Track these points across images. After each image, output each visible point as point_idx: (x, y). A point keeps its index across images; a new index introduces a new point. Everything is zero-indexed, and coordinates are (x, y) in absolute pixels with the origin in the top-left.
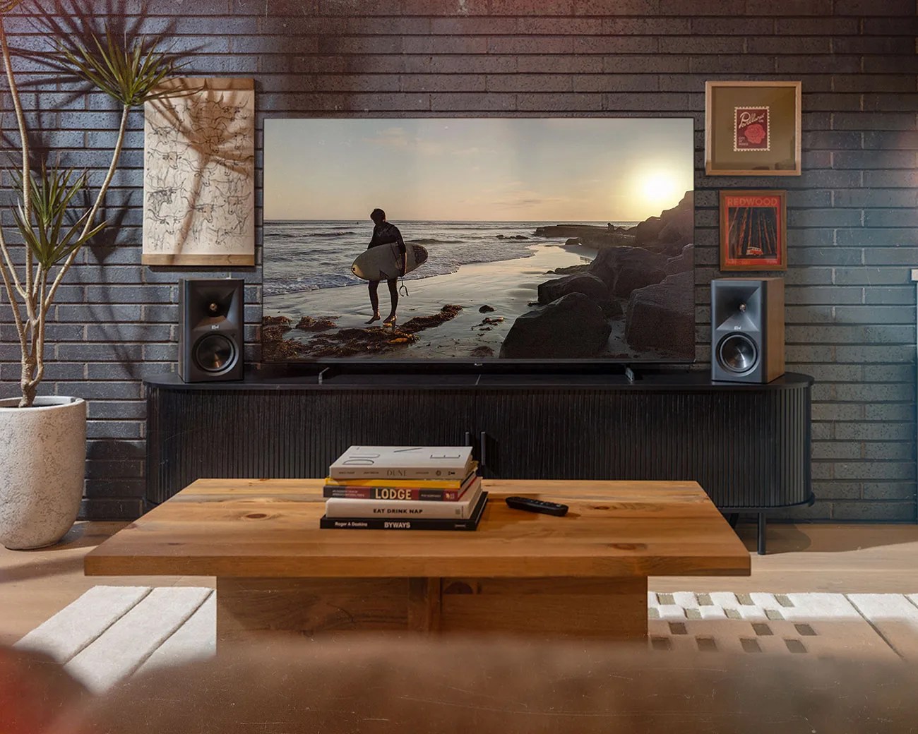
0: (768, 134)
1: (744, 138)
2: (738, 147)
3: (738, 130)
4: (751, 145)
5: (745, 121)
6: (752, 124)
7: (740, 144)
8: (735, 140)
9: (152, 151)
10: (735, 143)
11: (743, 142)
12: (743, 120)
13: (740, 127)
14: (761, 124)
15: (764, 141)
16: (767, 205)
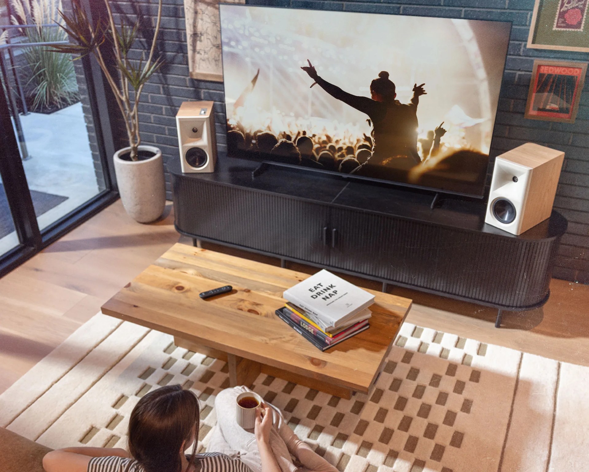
0: (585, 17)
1: (563, 20)
2: (557, 27)
3: (560, 12)
4: (568, 26)
5: (567, 5)
6: (573, 8)
7: (559, 25)
8: (556, 21)
9: (189, 8)
10: (555, 24)
11: (563, 22)
12: (566, 5)
13: (562, 10)
14: (580, 8)
15: (580, 24)
16: (570, 74)
